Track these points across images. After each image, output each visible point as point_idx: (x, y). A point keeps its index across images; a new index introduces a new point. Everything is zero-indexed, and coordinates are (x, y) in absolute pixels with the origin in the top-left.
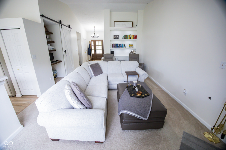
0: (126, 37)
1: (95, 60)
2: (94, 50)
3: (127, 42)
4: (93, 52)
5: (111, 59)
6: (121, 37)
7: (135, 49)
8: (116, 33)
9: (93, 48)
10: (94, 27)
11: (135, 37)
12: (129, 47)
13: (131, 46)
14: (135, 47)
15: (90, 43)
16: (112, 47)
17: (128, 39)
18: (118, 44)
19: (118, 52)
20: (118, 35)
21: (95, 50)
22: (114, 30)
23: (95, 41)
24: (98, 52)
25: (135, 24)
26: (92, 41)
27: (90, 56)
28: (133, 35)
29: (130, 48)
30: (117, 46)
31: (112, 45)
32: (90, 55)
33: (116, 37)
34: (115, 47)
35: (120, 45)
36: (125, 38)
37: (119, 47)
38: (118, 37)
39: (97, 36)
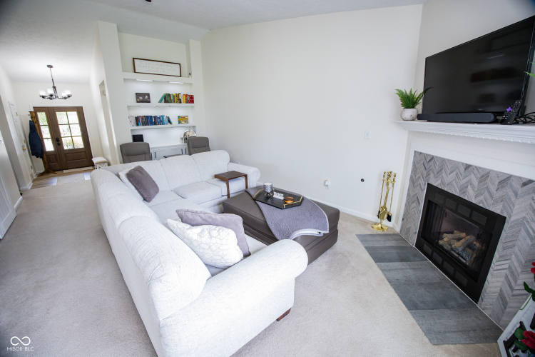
0: (167, 99)
2: (52, 138)
3: (173, 111)
4: (49, 146)
5: (144, 155)
6: (155, 98)
7: (194, 127)
9: (46, 132)
10: (50, 66)
11: (190, 99)
12: (180, 122)
13: (182, 120)
14: (191, 122)
15: (34, 115)
16: (137, 124)
17: (176, 104)
18: (151, 117)
20: (148, 95)
21: (57, 140)
22: (134, 80)
23: (51, 113)
24: (67, 145)
25: (185, 71)
26: (37, 109)
28: (186, 95)
29: (181, 125)
31: (137, 119)
32: (40, 156)
33: (143, 98)
34: (144, 124)
35: (155, 117)
36: (166, 101)
37: (155, 124)
38: (149, 98)
39: (65, 94)
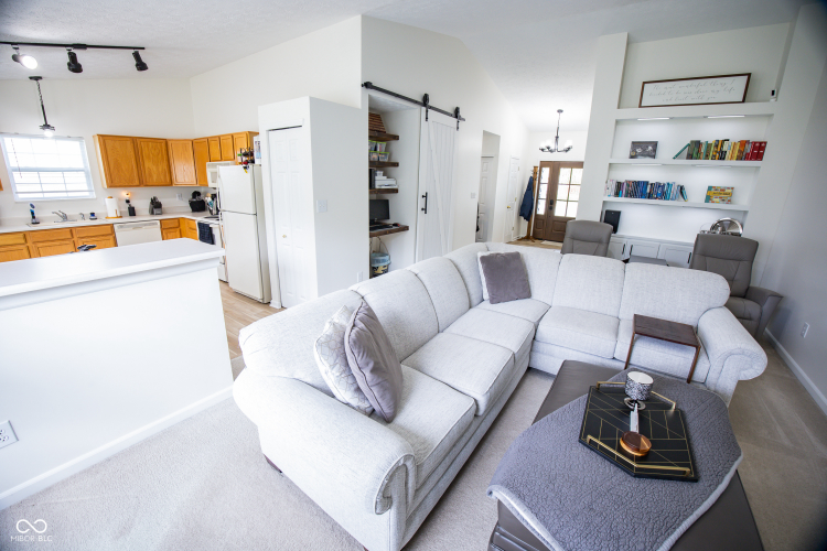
0: (695, 151)
1: (545, 242)
2: (547, 199)
3: (701, 177)
4: (541, 209)
5: (596, 245)
6: (666, 153)
7: (745, 212)
8: (646, 133)
9: (543, 192)
10: (560, 111)
11: (755, 151)
12: (708, 199)
13: (715, 194)
14: (742, 201)
15: (536, 173)
16: (617, 194)
17: (710, 162)
18: (647, 183)
19: (640, 221)
20: (655, 144)
21: (551, 203)
22: (634, 121)
23: (555, 168)
24: (559, 211)
25: (763, 86)
26: (544, 164)
27: (524, 223)
28: (743, 143)
29: (710, 205)
30: (639, 190)
31: (619, 185)
32: (528, 218)
33: (645, 149)
34: (631, 194)
35: (659, 185)
36: (690, 157)
37: (650, 196)
38: (655, 150)
39: (566, 146)
